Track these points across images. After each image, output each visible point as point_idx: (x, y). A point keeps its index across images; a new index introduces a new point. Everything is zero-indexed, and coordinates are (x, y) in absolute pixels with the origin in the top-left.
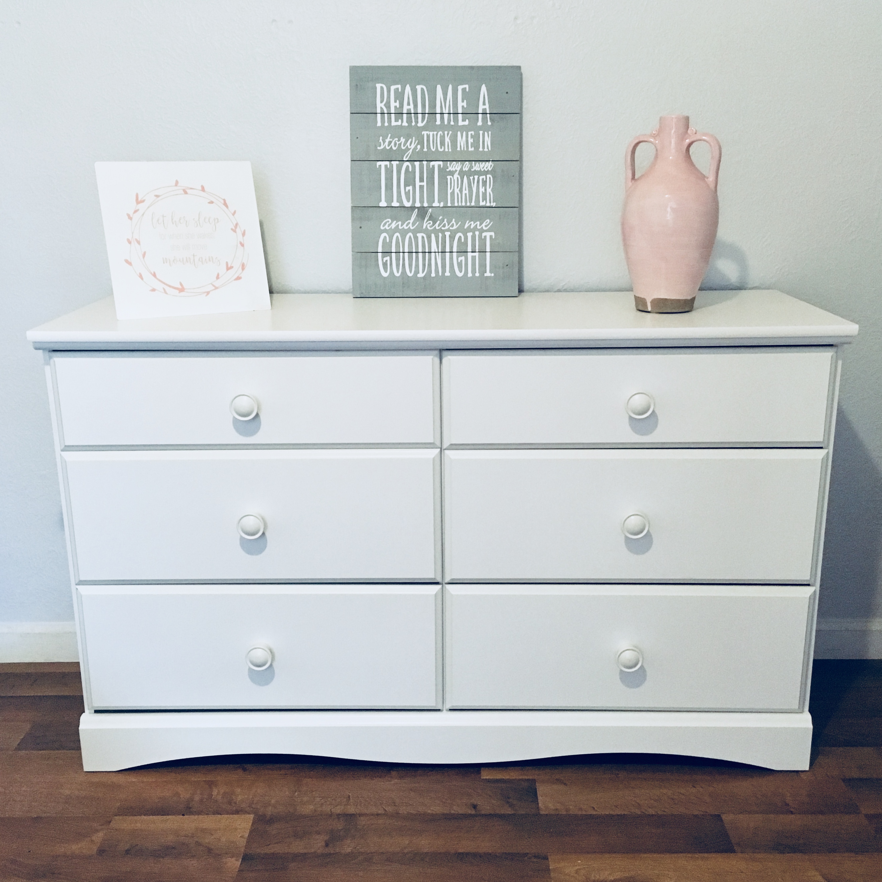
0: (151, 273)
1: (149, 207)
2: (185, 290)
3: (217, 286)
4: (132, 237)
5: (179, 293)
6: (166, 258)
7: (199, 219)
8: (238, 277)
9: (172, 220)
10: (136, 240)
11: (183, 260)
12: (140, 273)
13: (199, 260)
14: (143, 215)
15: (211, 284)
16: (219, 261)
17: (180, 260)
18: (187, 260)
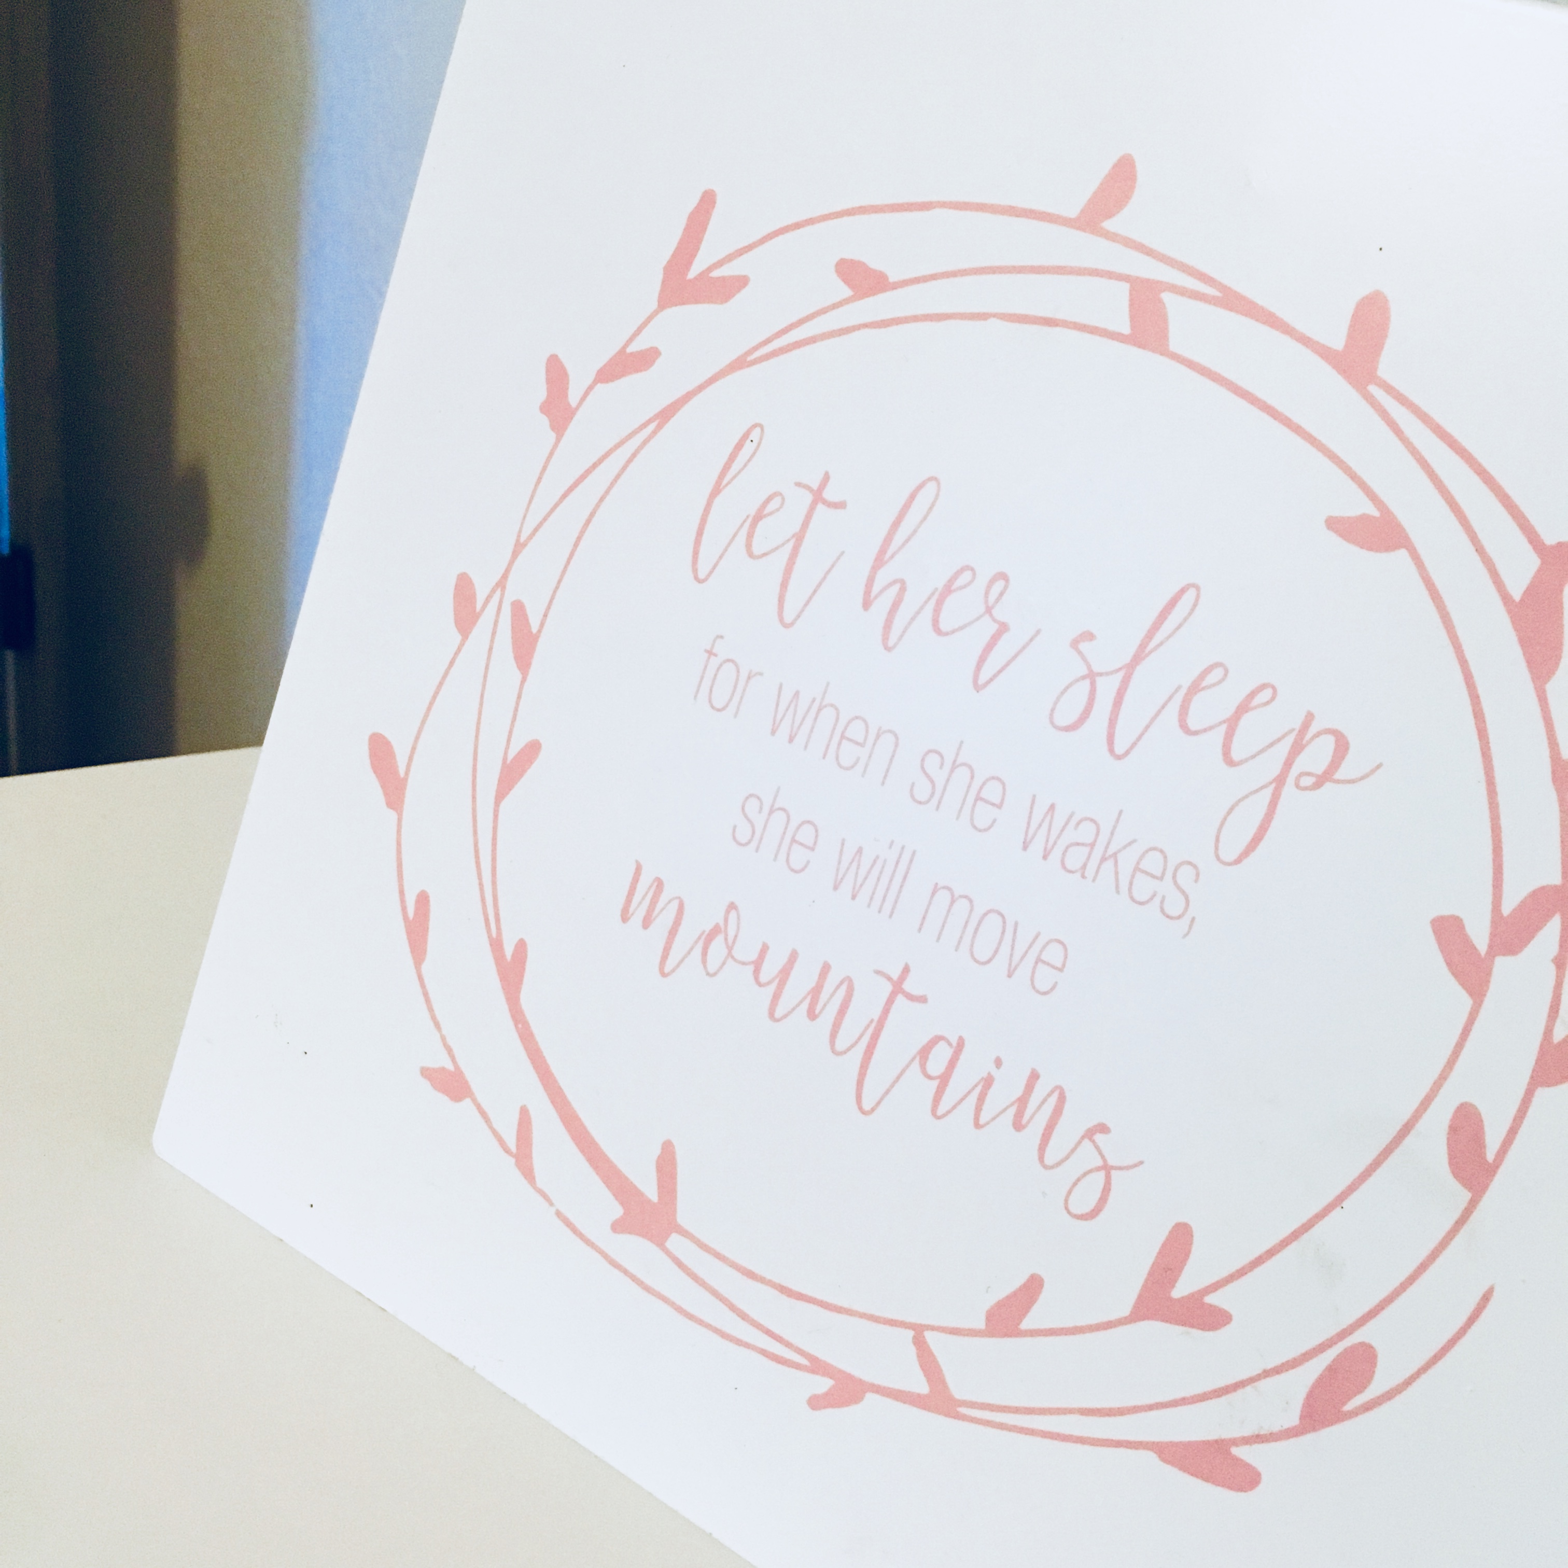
0: (496, 945)
1: (740, 363)
2: (675, 1242)
3: (959, 1389)
4: (501, 584)
5: (618, 1227)
6: (659, 884)
7: (1138, 657)
8: (1221, 1447)
9: (880, 561)
10: (519, 609)
11: (785, 973)
12: (423, 900)
13: (924, 1053)
14: (666, 415)
15: (919, 1332)
16: (1107, 1168)
17: (757, 965)
18: (816, 992)
